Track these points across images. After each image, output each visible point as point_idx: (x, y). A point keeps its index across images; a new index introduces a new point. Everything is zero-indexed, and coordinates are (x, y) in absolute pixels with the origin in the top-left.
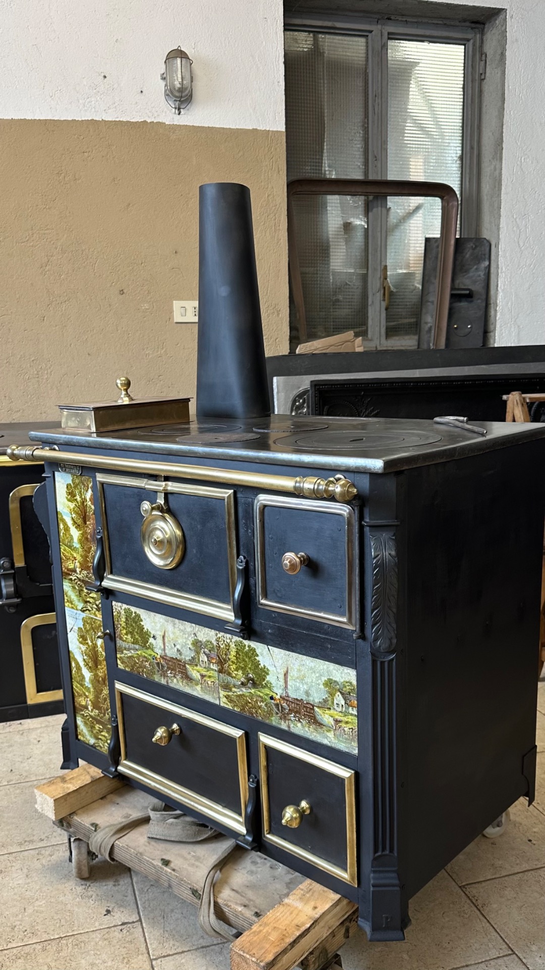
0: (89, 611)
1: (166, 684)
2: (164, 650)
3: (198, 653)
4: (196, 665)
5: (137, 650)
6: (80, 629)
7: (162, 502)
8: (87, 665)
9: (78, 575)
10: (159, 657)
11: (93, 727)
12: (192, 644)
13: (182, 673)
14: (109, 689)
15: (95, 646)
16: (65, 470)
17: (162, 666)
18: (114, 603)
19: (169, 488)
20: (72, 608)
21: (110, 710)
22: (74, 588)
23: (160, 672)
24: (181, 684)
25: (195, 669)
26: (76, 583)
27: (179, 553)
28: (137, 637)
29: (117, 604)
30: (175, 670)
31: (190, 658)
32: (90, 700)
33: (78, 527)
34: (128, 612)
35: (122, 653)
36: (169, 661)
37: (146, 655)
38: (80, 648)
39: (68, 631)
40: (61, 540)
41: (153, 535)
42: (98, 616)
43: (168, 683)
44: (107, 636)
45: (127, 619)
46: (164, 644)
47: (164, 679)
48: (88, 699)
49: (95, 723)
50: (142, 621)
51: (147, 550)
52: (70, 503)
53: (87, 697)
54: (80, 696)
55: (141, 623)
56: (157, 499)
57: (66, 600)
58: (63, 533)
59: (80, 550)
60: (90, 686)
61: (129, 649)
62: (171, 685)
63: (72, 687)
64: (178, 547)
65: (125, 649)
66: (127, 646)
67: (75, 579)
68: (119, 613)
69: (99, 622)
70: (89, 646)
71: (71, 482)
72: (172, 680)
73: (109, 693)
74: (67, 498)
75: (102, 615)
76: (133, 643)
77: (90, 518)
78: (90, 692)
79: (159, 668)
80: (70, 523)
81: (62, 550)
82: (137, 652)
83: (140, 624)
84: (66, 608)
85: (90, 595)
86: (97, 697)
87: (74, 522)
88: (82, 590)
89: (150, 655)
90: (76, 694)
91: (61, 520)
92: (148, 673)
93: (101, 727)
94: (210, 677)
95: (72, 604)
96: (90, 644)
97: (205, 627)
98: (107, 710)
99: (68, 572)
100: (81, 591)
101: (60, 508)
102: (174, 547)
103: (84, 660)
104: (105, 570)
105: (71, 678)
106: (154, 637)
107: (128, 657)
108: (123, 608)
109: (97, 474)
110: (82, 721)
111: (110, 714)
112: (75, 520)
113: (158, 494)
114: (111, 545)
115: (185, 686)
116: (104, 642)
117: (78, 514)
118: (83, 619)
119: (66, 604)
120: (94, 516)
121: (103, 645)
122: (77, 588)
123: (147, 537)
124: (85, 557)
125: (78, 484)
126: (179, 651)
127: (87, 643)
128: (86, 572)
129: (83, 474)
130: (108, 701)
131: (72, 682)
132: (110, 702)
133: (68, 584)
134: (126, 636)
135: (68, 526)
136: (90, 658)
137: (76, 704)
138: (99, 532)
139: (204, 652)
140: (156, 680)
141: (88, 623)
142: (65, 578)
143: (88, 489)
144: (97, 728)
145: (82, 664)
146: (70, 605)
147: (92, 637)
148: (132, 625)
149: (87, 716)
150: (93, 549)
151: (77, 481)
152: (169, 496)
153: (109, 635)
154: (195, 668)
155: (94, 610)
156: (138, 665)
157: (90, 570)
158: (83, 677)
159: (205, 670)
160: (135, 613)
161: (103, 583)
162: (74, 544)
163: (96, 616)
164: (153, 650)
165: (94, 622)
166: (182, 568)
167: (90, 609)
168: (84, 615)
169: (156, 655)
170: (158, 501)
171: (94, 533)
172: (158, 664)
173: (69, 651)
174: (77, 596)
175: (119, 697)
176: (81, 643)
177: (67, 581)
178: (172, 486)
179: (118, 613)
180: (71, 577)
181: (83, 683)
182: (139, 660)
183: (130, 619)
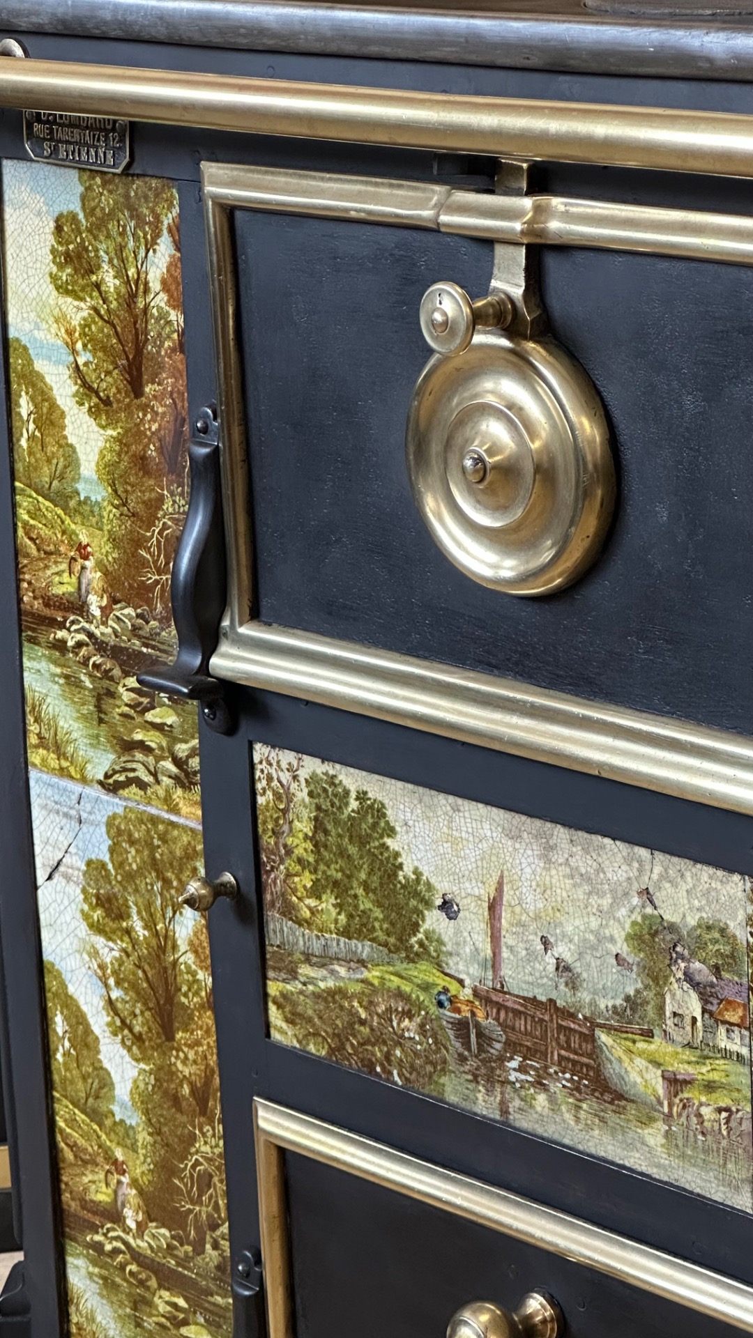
0: (142, 785)
1: (497, 1116)
2: (495, 962)
3: (657, 979)
4: (648, 1035)
5: (362, 963)
6: (95, 868)
7: (516, 289)
8: (122, 1025)
9: (92, 628)
10: (467, 993)
11: (140, 1303)
12: (629, 938)
13: (575, 1068)
14: (225, 1137)
15: (163, 944)
16: (55, 151)
17: (480, 1035)
18: (260, 751)
19: (554, 225)
20: (63, 772)
21: (225, 1229)
22: (71, 681)
23: (472, 1063)
24: (569, 1117)
25: (641, 1054)
26: (85, 663)
27: (590, 524)
28: (365, 904)
29: (274, 754)
30: (544, 1055)
31: (619, 1002)
32: (134, 1183)
33: (102, 407)
34: (324, 791)
35: (293, 974)
36: (517, 1013)
37: (407, 988)
38: (94, 954)
39: (41, 875)
40: (19, 466)
41: (469, 441)
42: (185, 809)
43: (505, 1111)
44: (225, 900)
45: (318, 825)
46: (495, 938)
47: (489, 1092)
48: (125, 1179)
49: (153, 1283)
50: (391, 832)
51: (432, 505)
52: (68, 303)
53: (119, 1168)
54: (87, 1162)
55: (389, 841)
56: (490, 276)
57: (33, 739)
58: (31, 438)
59: (110, 512)
60: (135, 1119)
61: (325, 960)
62: (523, 1122)
63: (52, 1124)
64: (584, 494)
65: (308, 958)
66: (316, 947)
67: (80, 645)
68: (284, 796)
69: (185, 839)
70: (134, 943)
71: (76, 207)
72: (528, 1102)
73: (226, 1154)
74: (54, 278)
75: (204, 805)
76: (346, 933)
77: (161, 367)
78: (133, 1148)
79: (467, 1045)
80: (63, 390)
81: (23, 515)
82: (366, 974)
83: (384, 847)
84: (33, 775)
85: (149, 716)
86: (166, 1168)
87: (85, 385)
88: (112, 694)
89: (426, 987)
90: (69, 1155)
91: (22, 376)
92: (413, 1068)
93: (181, 1302)
94: (710, 1087)
95: (61, 754)
96: (141, 932)
97: (696, 860)
98: (214, 1227)
99: (47, 612)
100: (104, 696)
101: (19, 324)
102: (567, 493)
103: (110, 1003)
104: (223, 603)
105: (49, 1085)
106: (447, 906)
107: (317, 996)
108: (303, 774)
109: (204, 165)
110: (91, 1275)
111: (225, 1244)
112: (92, 377)
113: (500, 250)
114: (258, 487)
115: (589, 1128)
116: (209, 926)
117: (104, 349)
118: (110, 824)
119: (35, 757)
120: (178, 356)
121: (204, 937)
122: (88, 684)
123: (435, 448)
124: (129, 545)
125: (111, 215)
126: (567, 969)
127: (128, 932)
128: (130, 611)
129: (136, 169)
130: (219, 1186)
131: (49, 1101)
132: (228, 1194)
133: (44, 665)
134: (312, 902)
135: (53, 406)
136: (140, 996)
137: (66, 1196)
138: (205, 430)
139: (689, 977)
140: (452, 1098)
141: (132, 842)
142: (34, 641)
143: (157, 235)
144: (163, 1308)
145: (99, 1021)
146: (53, 761)
147: (149, 905)
148: (342, 853)
149: (116, 1251)
150: (168, 506)
151: (107, 201)
152: (552, 263)
153: (235, 893)
154: (641, 1045)
155: (166, 781)
156: (365, 1030)
157: (149, 602)
158: (105, 1083)
159: (687, 1055)
160: (362, 796)
161: (215, 661)
162: (80, 486)
163: (175, 810)
164: (439, 966)
165: (163, 838)
166: (601, 591)
167: (148, 778)
168: (114, 805)
169: (454, 987)
170: (494, 283)
171: (178, 433)
172: (462, 1027)
173: (40, 966)
174: (85, 718)
175: (274, 1171)
176: (97, 928)
177: (40, 651)
178: (567, 217)
179: (278, 796)
180: (61, 634)
181: (104, 1108)
182: (370, 1006)
183: (337, 822)
